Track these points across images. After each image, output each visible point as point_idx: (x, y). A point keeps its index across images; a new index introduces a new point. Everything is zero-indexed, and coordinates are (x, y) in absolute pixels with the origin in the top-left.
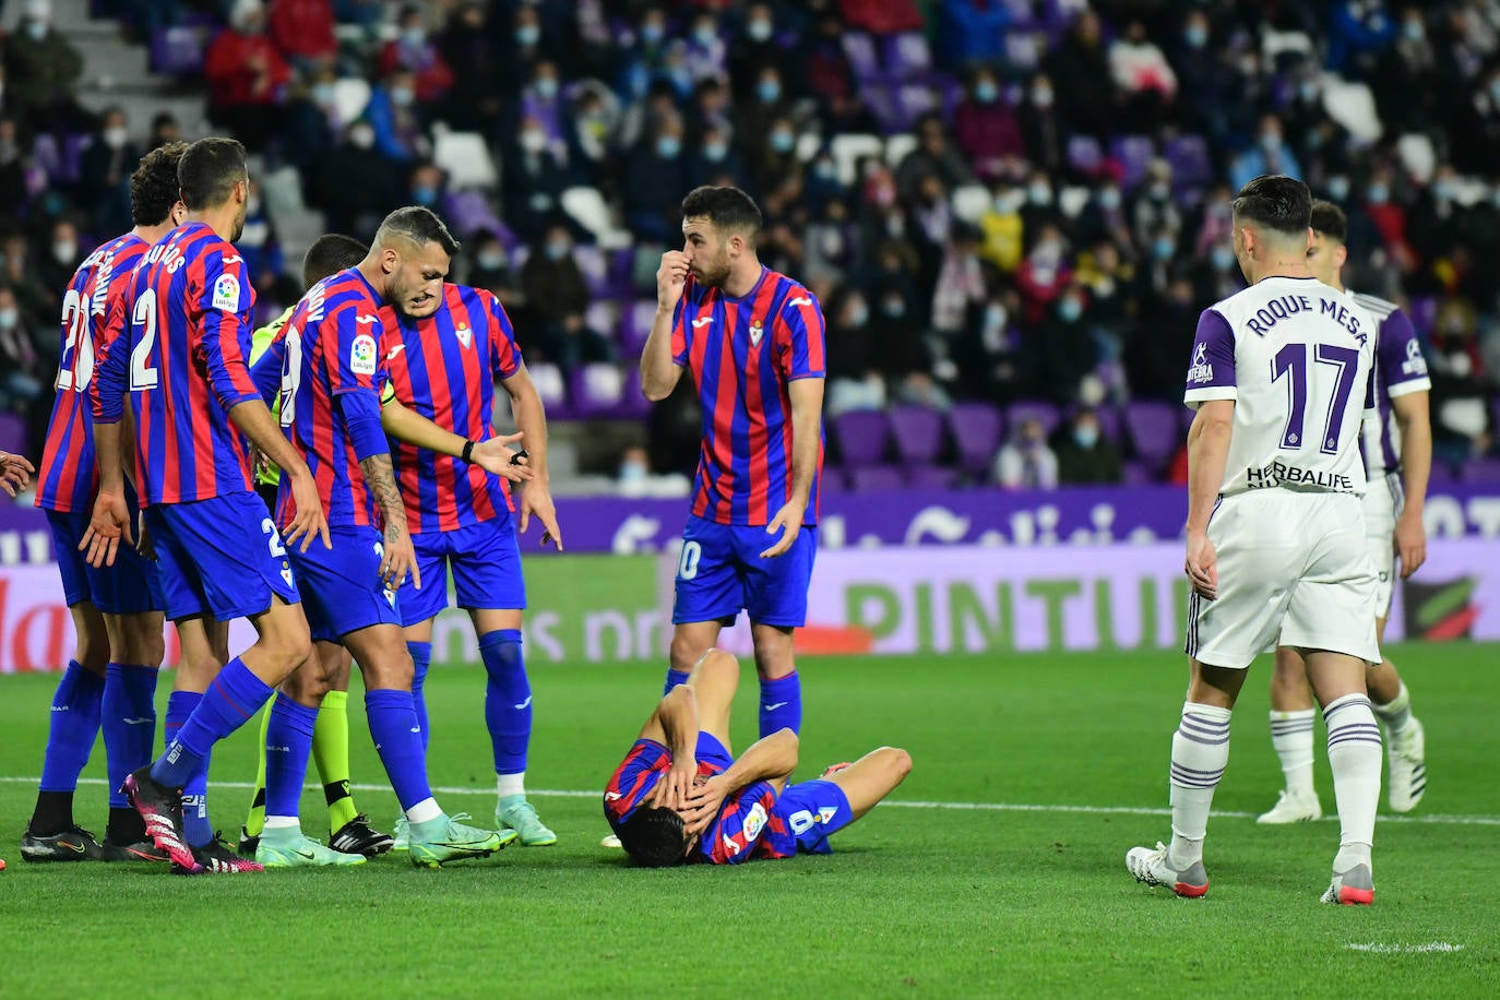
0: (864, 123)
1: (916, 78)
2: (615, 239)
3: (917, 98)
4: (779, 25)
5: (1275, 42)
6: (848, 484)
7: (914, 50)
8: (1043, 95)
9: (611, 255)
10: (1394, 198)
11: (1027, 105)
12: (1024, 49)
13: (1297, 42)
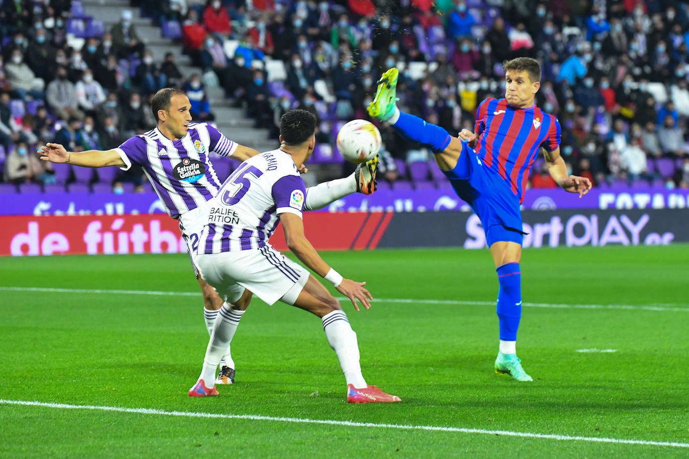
0: (420, 58)
1: (439, 42)
2: (329, 98)
3: (440, 49)
4: (392, 23)
5: (567, 31)
6: (414, 188)
7: (438, 32)
8: (487, 49)
9: (329, 105)
10: (611, 87)
11: (481, 52)
12: (478, 32)
13: (575, 31)
